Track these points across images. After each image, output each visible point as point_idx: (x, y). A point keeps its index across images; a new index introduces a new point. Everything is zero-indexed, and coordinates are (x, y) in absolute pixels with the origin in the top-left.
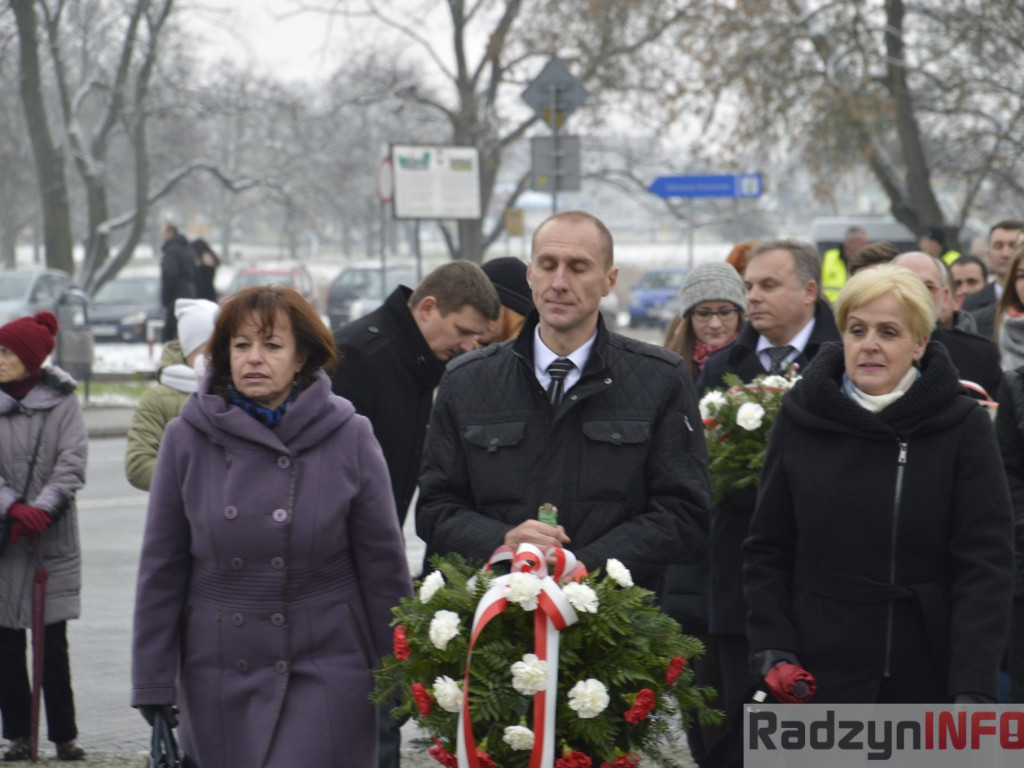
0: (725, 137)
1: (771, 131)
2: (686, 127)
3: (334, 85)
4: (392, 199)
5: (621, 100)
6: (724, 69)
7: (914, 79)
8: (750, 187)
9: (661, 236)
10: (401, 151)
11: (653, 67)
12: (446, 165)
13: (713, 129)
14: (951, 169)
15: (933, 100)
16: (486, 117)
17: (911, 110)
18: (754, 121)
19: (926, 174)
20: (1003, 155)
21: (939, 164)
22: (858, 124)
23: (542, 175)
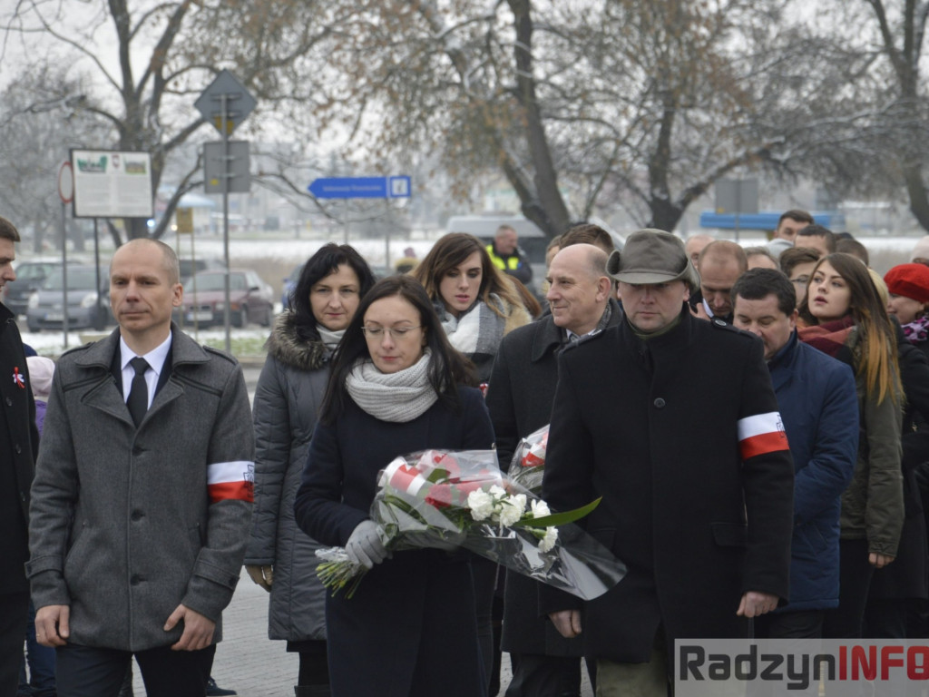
0: (372, 143)
1: (413, 136)
2: (336, 134)
3: (9, 95)
4: (73, 200)
5: (275, 109)
6: (369, 80)
7: (541, 90)
8: (399, 188)
9: (305, 233)
10: (78, 156)
11: (305, 78)
12: (122, 167)
13: (360, 136)
14: (575, 170)
15: (559, 109)
16: (150, 125)
17: (539, 118)
18: (398, 128)
19: (554, 176)
20: (622, 158)
21: (564, 166)
22: (492, 131)
23: (214, 177)
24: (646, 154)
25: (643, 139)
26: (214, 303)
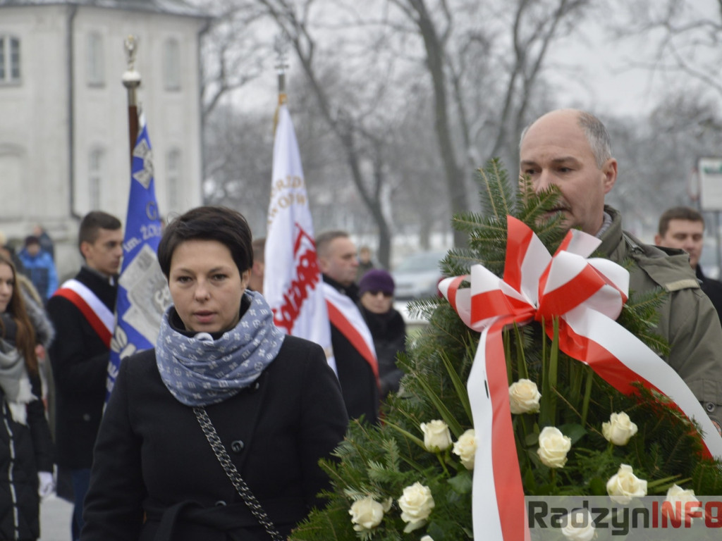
3: (654, 118)
4: (699, 198)
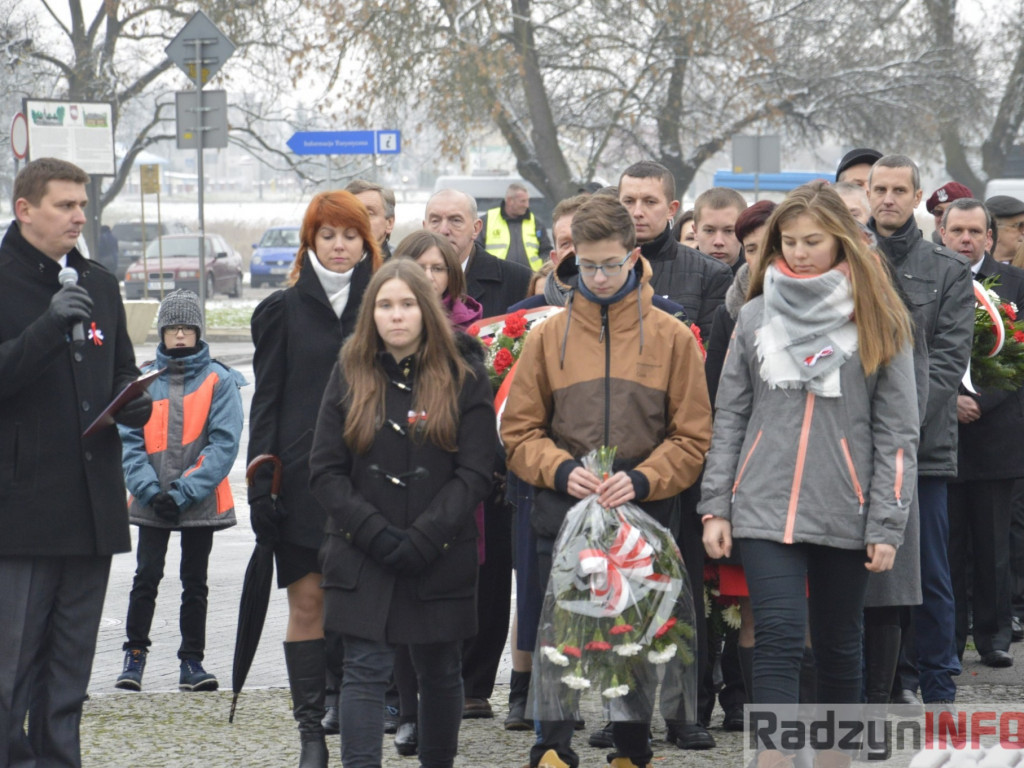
1: (398, 85)
2: (312, 83)
4: (27, 155)
5: (244, 56)
6: (349, 24)
7: (540, 35)
8: (388, 144)
9: (268, 194)
10: (32, 107)
11: (277, 21)
12: (81, 120)
14: (576, 125)
15: (559, 56)
16: (103, 73)
17: (538, 66)
18: (381, 77)
19: (554, 132)
20: (629, 111)
21: (564, 120)
22: (485, 80)
23: (188, 130)
24: (655, 107)
25: (651, 91)
26: (177, 271)
